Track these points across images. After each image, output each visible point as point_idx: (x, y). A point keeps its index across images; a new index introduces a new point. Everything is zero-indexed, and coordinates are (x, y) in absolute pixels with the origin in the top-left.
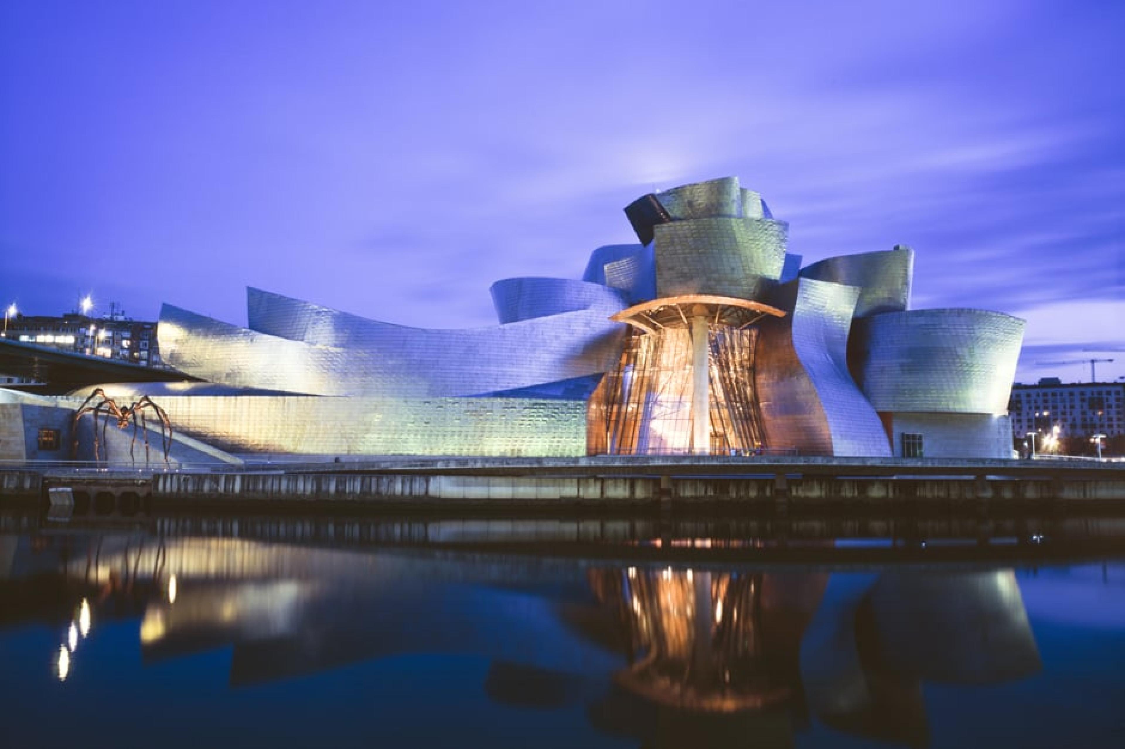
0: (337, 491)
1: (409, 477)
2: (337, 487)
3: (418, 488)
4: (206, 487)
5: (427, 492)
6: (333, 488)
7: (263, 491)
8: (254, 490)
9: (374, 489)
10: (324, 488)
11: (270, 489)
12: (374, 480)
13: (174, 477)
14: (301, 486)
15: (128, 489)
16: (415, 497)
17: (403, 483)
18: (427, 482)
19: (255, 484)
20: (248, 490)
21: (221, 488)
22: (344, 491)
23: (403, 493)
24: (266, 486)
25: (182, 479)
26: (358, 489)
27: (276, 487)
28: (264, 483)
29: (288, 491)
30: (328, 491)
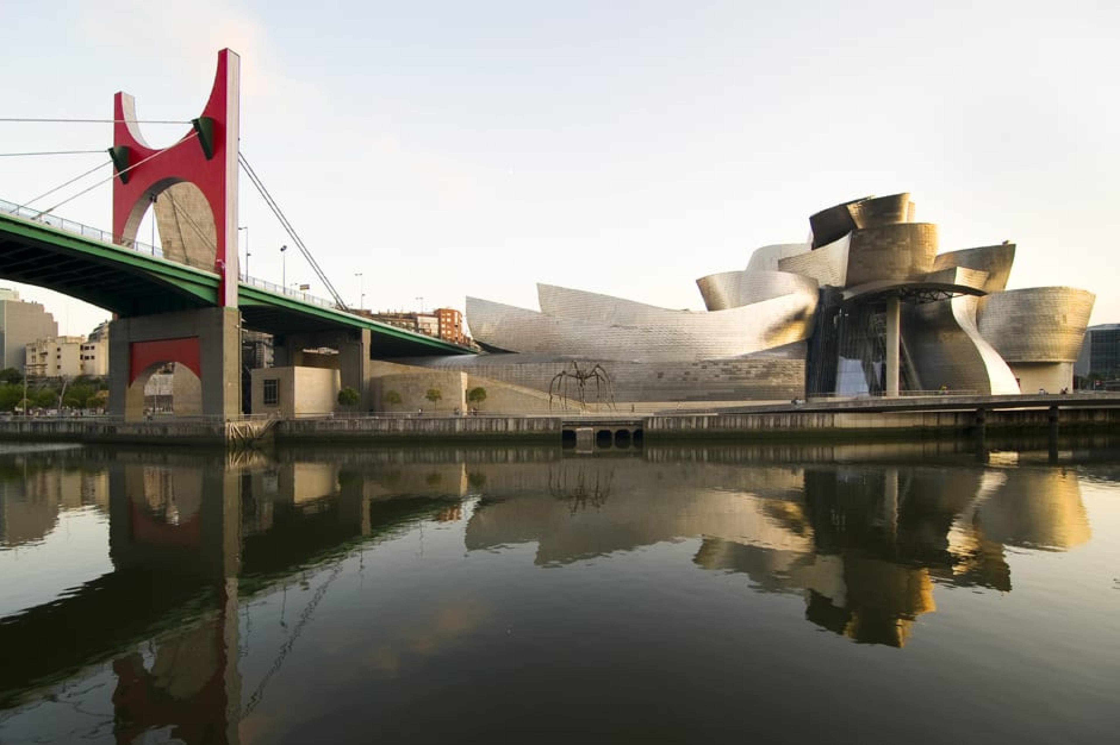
0: (775, 425)
1: (821, 414)
2: (775, 422)
3: (827, 421)
4: (683, 425)
5: (833, 424)
6: (772, 423)
7: (724, 427)
8: (717, 426)
9: (799, 423)
10: (766, 423)
11: (729, 424)
12: (799, 417)
13: (660, 419)
14: (750, 422)
15: (622, 428)
16: (826, 428)
17: (818, 419)
18: (833, 417)
19: (718, 422)
20: (714, 426)
21: (694, 426)
22: (779, 425)
23: (818, 425)
24: (726, 423)
25: (665, 420)
26: (789, 424)
27: (733, 424)
28: (725, 420)
29: (741, 426)
30: (769, 426)
